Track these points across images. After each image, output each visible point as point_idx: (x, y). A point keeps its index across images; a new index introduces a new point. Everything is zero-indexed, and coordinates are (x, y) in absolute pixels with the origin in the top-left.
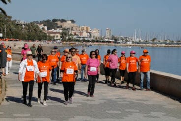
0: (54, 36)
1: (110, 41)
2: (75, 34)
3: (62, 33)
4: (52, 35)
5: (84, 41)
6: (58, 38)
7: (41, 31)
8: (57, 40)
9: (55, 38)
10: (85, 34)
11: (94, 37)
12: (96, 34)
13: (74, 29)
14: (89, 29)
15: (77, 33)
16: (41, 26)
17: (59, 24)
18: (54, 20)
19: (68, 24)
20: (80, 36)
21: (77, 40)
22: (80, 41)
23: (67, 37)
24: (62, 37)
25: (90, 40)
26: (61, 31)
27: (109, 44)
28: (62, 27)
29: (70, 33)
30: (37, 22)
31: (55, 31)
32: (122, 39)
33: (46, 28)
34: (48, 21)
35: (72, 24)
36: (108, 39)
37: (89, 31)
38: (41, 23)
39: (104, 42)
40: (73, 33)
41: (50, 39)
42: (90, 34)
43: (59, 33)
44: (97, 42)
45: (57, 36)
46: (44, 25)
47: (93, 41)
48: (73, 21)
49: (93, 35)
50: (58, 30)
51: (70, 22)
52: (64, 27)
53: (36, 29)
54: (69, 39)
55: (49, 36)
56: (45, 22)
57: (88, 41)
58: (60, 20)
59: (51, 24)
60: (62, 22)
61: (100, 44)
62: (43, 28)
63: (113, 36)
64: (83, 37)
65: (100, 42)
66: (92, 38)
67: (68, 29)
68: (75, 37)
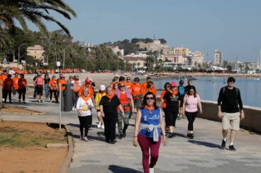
0: (134, 64)
1: (221, 69)
2: (167, 60)
3: (147, 59)
4: (131, 62)
5: (180, 70)
6: (140, 66)
7: (115, 57)
8: (139, 69)
9: (136, 67)
10: (181, 60)
11: (196, 63)
12: (199, 59)
13: (165, 52)
14: (188, 53)
15: (169, 59)
16: (116, 50)
17: (142, 45)
18: (135, 41)
19: (156, 46)
20: (173, 62)
21: (170, 70)
22: (174, 71)
23: (154, 65)
24: (146, 65)
25: (190, 69)
26: (145, 56)
27: (220, 74)
28: (146, 49)
29: (158, 59)
30: (109, 44)
31: (136, 56)
32: (241, 66)
33: (122, 51)
34: (125, 42)
35: (162, 46)
36: (218, 66)
37: (187, 55)
38: (115, 45)
39: (210, 72)
40: (163, 59)
41: (129, 68)
42: (189, 59)
43: (141, 59)
44: (201, 71)
45: (139, 64)
46: (120, 48)
47: (194, 70)
48: (163, 41)
49: (193, 61)
50: (141, 55)
51: (159, 42)
52: (149, 50)
53: (109, 55)
54: (157, 68)
55: (128, 64)
56: (122, 43)
57: (186, 71)
58: (143, 40)
59: (130, 46)
60: (146, 43)
61: (206, 74)
62: (118, 53)
63: (225, 63)
64: (178, 65)
65: (205, 71)
66: (193, 65)
67: (155, 52)
68: (166, 65)
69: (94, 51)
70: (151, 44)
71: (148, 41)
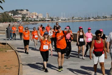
0: (18, 19)
1: (49, 20)
2: (29, 17)
5: (35, 21)
7: (10, 17)
8: (20, 21)
9: (18, 20)
10: (35, 17)
11: (40, 18)
12: (41, 17)
13: (28, 14)
14: (37, 14)
15: (30, 17)
16: (10, 14)
17: (20, 12)
18: (17, 10)
19: (25, 12)
20: (32, 18)
21: (31, 21)
22: (33, 21)
23: (25, 19)
24: (22, 19)
25: (38, 20)
26: (21, 16)
27: (49, 22)
28: (21, 14)
29: (26, 17)
30: (7, 12)
32: (56, 18)
34: (13, 11)
35: (27, 12)
36: (48, 19)
37: (37, 15)
38: (9, 12)
39: (46, 21)
41: (16, 21)
42: (38, 17)
43: (20, 17)
44: (42, 21)
45: (19, 19)
46: (11, 13)
47: (40, 21)
48: (27, 10)
49: (39, 17)
50: (19, 16)
51: (26, 11)
52: (22, 14)
53: (8, 16)
55: (15, 19)
56: (12, 11)
57: (37, 21)
58: (20, 10)
59: (15, 12)
60: (21, 11)
61: (44, 22)
62: (11, 15)
63: (50, 17)
64: (34, 19)
65: (44, 21)
66: (39, 19)
67: (25, 14)
68: (29, 19)
69: (2, 15)
70: (23, 11)
71: (22, 10)
